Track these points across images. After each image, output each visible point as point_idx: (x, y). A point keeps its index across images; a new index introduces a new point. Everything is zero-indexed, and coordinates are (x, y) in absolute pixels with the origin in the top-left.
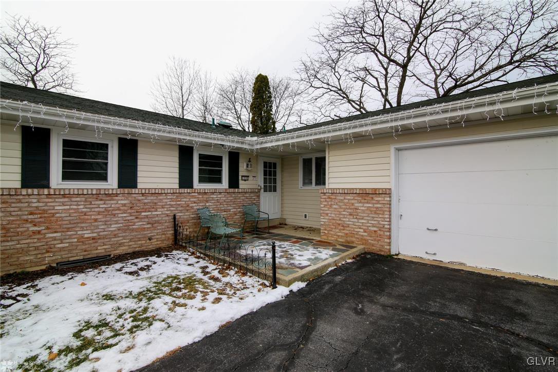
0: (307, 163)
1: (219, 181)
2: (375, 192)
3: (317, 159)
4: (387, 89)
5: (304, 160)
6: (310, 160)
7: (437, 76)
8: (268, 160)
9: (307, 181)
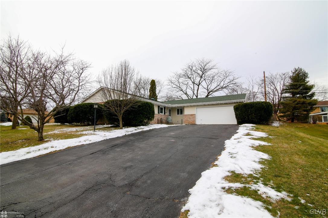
0: (178, 110)
1: (162, 113)
2: (193, 115)
3: (181, 109)
4: (194, 89)
5: (177, 109)
6: (179, 109)
7: (208, 86)
8: (170, 109)
9: (178, 114)
